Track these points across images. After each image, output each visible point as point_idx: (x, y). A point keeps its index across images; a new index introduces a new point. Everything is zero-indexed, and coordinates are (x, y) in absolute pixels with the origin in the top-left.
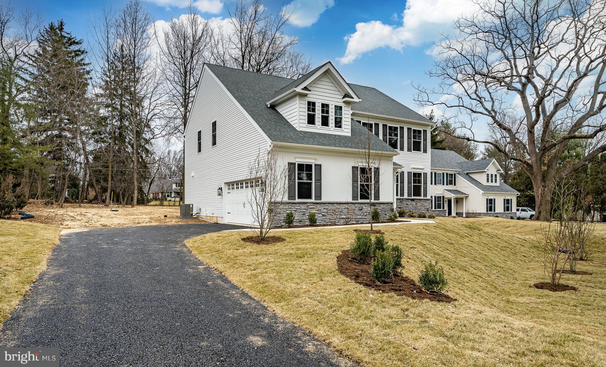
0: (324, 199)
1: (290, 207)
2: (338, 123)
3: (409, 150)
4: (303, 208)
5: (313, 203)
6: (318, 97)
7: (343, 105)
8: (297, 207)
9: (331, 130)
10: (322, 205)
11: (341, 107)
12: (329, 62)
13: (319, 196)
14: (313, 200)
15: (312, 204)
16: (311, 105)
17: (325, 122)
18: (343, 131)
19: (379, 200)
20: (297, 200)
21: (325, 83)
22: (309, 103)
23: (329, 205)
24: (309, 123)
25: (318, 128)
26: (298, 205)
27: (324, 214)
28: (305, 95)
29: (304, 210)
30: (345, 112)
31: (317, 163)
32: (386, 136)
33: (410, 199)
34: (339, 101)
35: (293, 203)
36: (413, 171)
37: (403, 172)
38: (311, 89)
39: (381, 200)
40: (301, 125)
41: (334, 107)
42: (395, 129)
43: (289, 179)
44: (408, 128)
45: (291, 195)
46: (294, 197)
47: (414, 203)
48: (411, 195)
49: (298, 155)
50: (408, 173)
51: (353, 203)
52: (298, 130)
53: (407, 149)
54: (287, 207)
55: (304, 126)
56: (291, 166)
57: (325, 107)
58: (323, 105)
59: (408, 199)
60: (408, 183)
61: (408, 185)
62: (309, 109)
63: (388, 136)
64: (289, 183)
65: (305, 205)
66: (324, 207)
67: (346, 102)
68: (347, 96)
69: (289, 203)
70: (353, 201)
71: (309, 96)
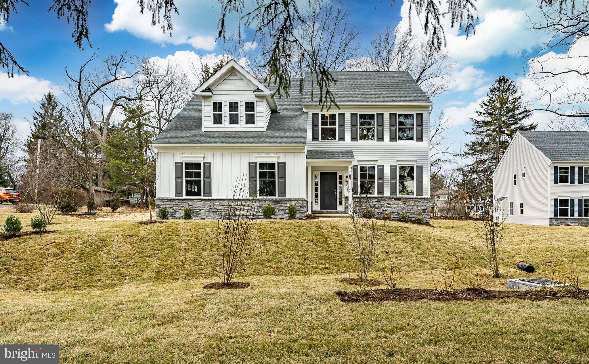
0: (214, 196)
1: (176, 203)
2: (250, 120)
3: (393, 139)
4: (191, 204)
5: (202, 200)
6: (224, 96)
7: (254, 100)
8: (184, 204)
9: (242, 127)
10: (212, 201)
11: (253, 103)
13: (209, 193)
14: (202, 197)
15: (200, 201)
16: (218, 106)
17: (234, 120)
18: (255, 127)
19: (285, 197)
20: (184, 197)
21: (233, 81)
22: (215, 104)
23: (220, 202)
24: (215, 123)
25: (226, 126)
26: (185, 202)
27: (214, 210)
28: (210, 97)
29: (192, 206)
30: (259, 107)
31: (206, 161)
32: (355, 127)
33: (393, 198)
34: (250, 96)
35: (180, 200)
36: (398, 164)
37: (383, 166)
38: (214, 90)
39: (288, 197)
40: (206, 126)
41: (244, 104)
42: (372, 117)
43: (176, 177)
44: (390, 114)
45: (178, 192)
46: (182, 193)
47: (400, 203)
48: (395, 193)
49: (184, 155)
50: (391, 167)
51: (252, 200)
52: (203, 131)
53: (389, 139)
54: (174, 203)
55: (210, 126)
56: (178, 165)
57: (234, 105)
58: (231, 104)
59: (390, 198)
60: (391, 179)
61: (391, 181)
62: (215, 110)
63: (359, 127)
64: (176, 181)
65: (193, 202)
66: (215, 204)
67: (257, 97)
68: (258, 90)
69: (176, 200)
70: (252, 198)
71: (214, 96)
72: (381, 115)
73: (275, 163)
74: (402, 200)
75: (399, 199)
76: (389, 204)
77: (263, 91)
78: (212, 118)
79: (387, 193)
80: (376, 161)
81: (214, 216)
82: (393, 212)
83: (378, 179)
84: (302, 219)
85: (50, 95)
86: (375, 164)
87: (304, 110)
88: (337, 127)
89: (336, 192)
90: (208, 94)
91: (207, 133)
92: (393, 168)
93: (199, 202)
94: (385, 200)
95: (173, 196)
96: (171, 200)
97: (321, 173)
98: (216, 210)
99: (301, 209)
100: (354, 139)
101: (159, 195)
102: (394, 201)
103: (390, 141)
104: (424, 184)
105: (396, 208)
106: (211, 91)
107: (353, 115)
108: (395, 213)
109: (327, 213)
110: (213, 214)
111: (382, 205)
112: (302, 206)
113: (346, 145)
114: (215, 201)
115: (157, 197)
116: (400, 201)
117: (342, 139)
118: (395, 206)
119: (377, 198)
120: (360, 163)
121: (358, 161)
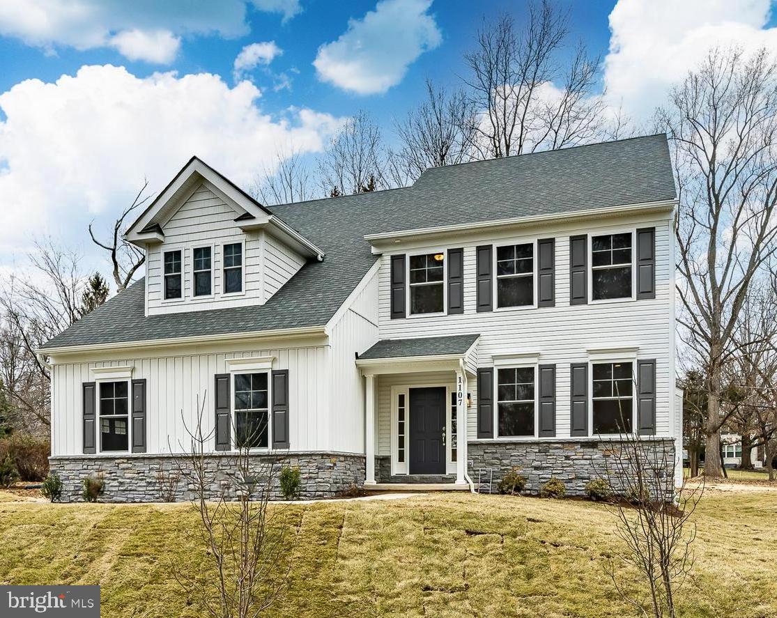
0: (153, 449)
1: (85, 467)
2: (233, 282)
3: (578, 298)
5: (129, 459)
6: (185, 238)
7: (241, 238)
8: (98, 468)
9: (218, 300)
10: (146, 461)
11: (238, 247)
12: (194, 158)
13: (141, 444)
14: (129, 453)
15: (125, 461)
16: (173, 259)
17: (203, 287)
18: (244, 297)
19: (288, 447)
20: (99, 454)
21: (202, 204)
22: (169, 256)
23: (161, 462)
24: (168, 296)
25: (189, 303)
26: (100, 463)
27: (150, 481)
28: (158, 243)
30: (250, 253)
31: (137, 376)
32: (486, 277)
33: (577, 443)
34: (233, 232)
35: (90, 459)
36: (592, 360)
37: (553, 367)
38: (166, 227)
39: (293, 449)
40: (152, 304)
41: (221, 250)
42: (526, 249)
43: (84, 414)
44: (571, 237)
45: (88, 445)
46: (94, 446)
47: (597, 455)
48: (584, 431)
49: (99, 367)
50: (573, 366)
51: (221, 457)
52: (146, 315)
53: (569, 299)
54: (80, 467)
55: (158, 303)
56: (87, 388)
57: (202, 255)
58: (197, 252)
59: (569, 443)
60: (573, 396)
61: (572, 402)
62: (168, 268)
63: (495, 276)
64: (84, 420)
65: (113, 463)
66: (151, 466)
67: (246, 230)
68: (248, 216)
69: (84, 459)
70: (220, 453)
71: (167, 240)
72: (548, 244)
73: (266, 374)
74: (601, 446)
75: (593, 445)
76: (567, 458)
77: (254, 218)
78: (162, 288)
79: (563, 431)
80: (537, 355)
81: (151, 493)
82: (577, 478)
83: (541, 396)
84: (321, 497)
85: (97, 278)
86: (534, 363)
87: (374, 251)
88: (445, 282)
89: (445, 432)
90: (154, 236)
91: (152, 318)
92: (577, 370)
93: (123, 463)
94: (559, 448)
95: (78, 452)
96: (75, 460)
97: (411, 390)
98: (154, 481)
99: (320, 475)
100: (484, 306)
101: (57, 451)
102: (582, 450)
103: (572, 304)
104: (657, 405)
105: (586, 467)
106: (161, 232)
107: (483, 251)
108: (582, 478)
109: (422, 481)
110: (148, 488)
111: (552, 461)
112: (322, 468)
113: (468, 321)
114: (153, 461)
115: (53, 455)
116: (595, 450)
117: (457, 308)
118: (583, 462)
119: (537, 444)
120: (497, 362)
121: (494, 358)
